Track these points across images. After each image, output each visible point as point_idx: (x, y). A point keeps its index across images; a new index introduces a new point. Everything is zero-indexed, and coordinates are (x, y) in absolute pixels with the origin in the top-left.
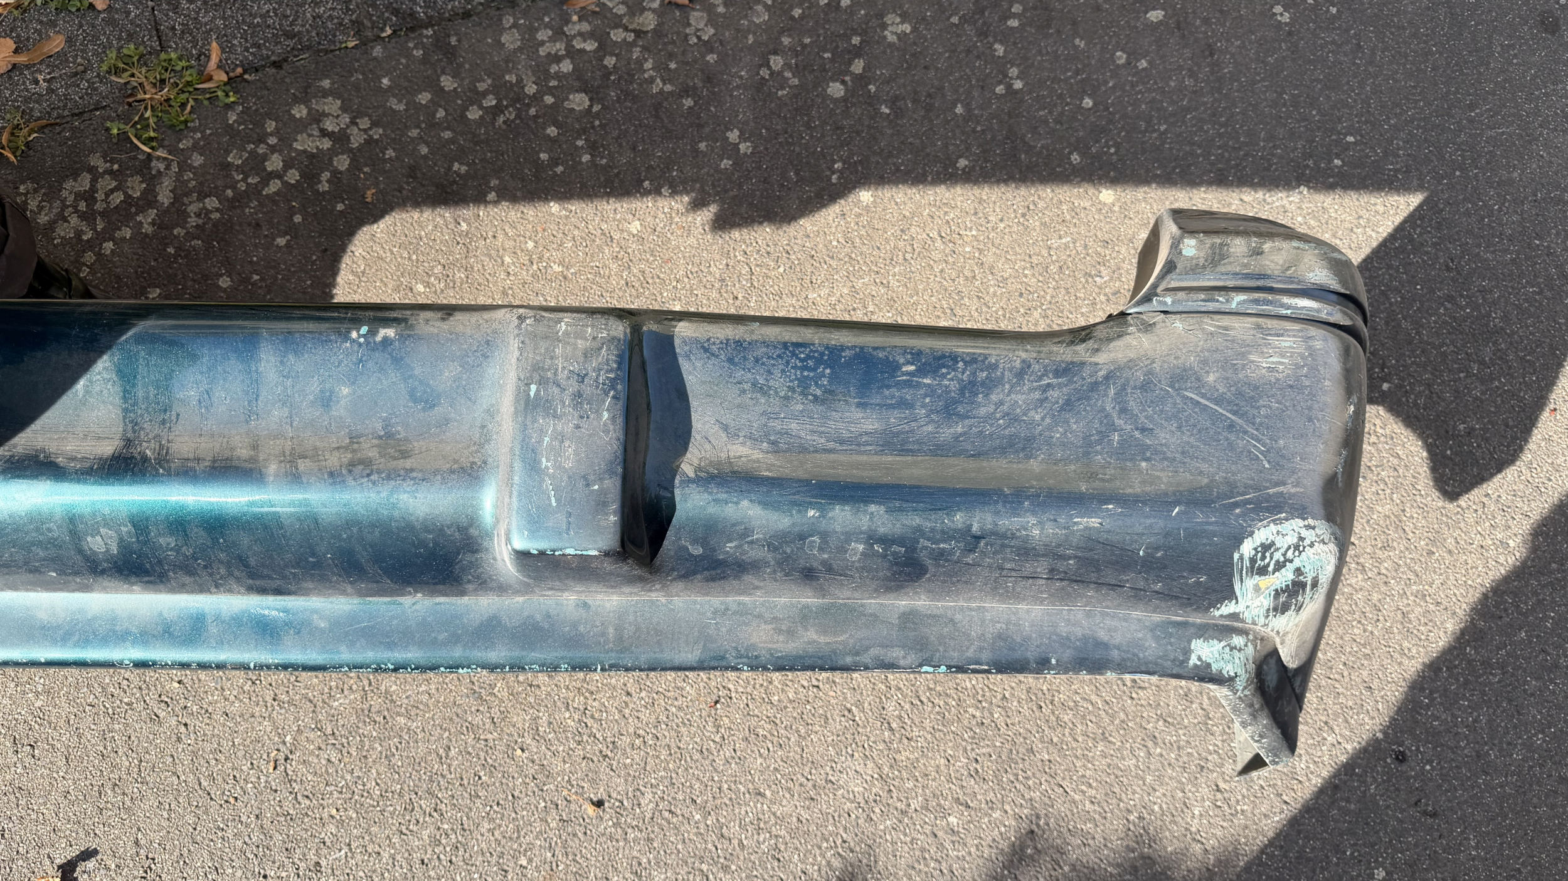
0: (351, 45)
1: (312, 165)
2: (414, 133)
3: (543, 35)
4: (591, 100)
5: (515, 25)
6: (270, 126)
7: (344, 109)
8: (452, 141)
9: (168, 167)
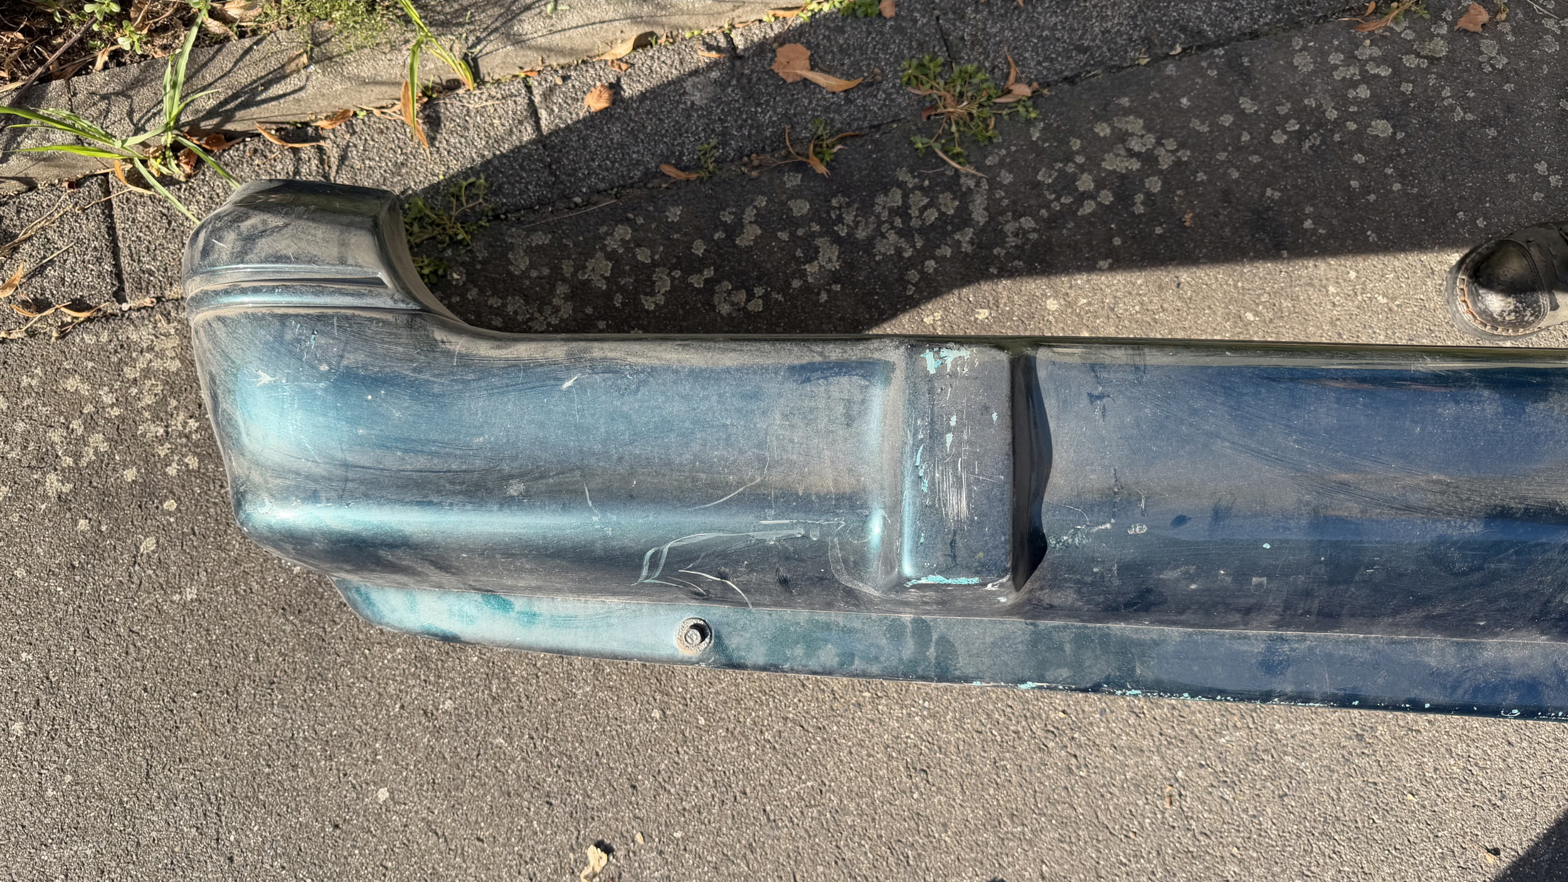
0: (1144, 62)
1: (1124, 186)
2: (1222, 156)
3: (1335, 59)
4: (1393, 126)
5: (1304, 48)
6: (1076, 144)
7: (1148, 128)
8: (1261, 165)
9: (978, 184)
